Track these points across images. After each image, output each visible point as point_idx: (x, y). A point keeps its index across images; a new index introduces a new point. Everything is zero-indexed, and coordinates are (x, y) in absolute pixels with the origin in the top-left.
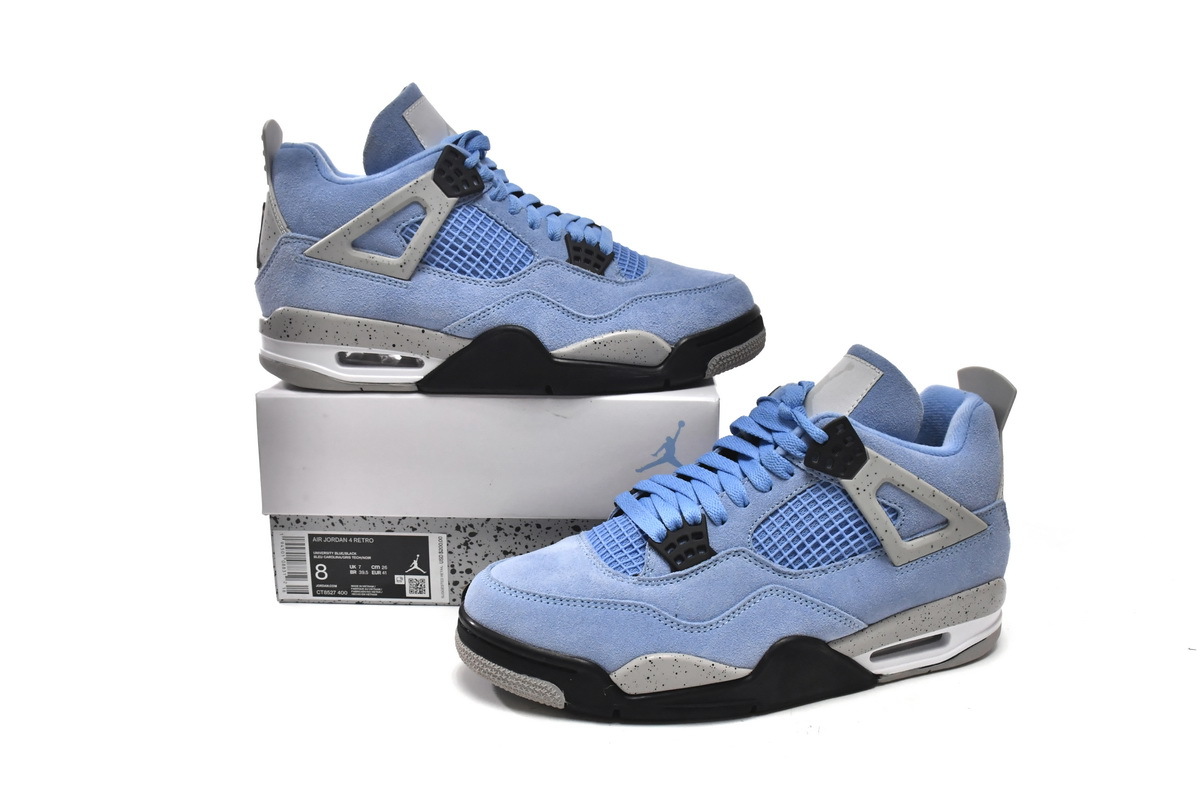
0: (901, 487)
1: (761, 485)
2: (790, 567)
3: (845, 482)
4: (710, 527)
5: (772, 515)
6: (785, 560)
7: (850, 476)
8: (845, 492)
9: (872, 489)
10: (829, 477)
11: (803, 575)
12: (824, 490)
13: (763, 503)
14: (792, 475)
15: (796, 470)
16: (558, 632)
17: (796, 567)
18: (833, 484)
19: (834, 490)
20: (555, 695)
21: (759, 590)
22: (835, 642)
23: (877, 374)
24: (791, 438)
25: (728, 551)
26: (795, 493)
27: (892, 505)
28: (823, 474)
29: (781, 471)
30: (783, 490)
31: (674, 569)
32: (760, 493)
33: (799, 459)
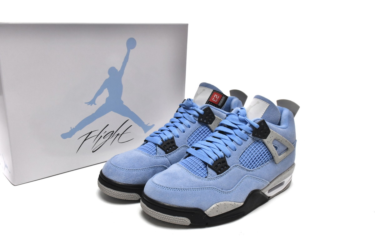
0: (278, 140)
1: (239, 143)
2: (250, 168)
3: (264, 140)
4: (226, 158)
5: (244, 152)
6: (249, 166)
7: (266, 138)
8: (264, 143)
9: (271, 142)
10: (259, 139)
11: (254, 170)
12: (258, 143)
13: (240, 149)
14: (248, 139)
15: (249, 137)
16: (187, 201)
17: (252, 168)
18: (260, 141)
19: (260, 143)
20: (187, 221)
21: (244, 177)
22: (262, 190)
23: (268, 105)
24: (246, 127)
25: (233, 166)
26: (249, 145)
27: (276, 146)
28: (257, 138)
29: (245, 138)
30: (246, 144)
31: (218, 174)
32: (239, 146)
33: (250, 134)
